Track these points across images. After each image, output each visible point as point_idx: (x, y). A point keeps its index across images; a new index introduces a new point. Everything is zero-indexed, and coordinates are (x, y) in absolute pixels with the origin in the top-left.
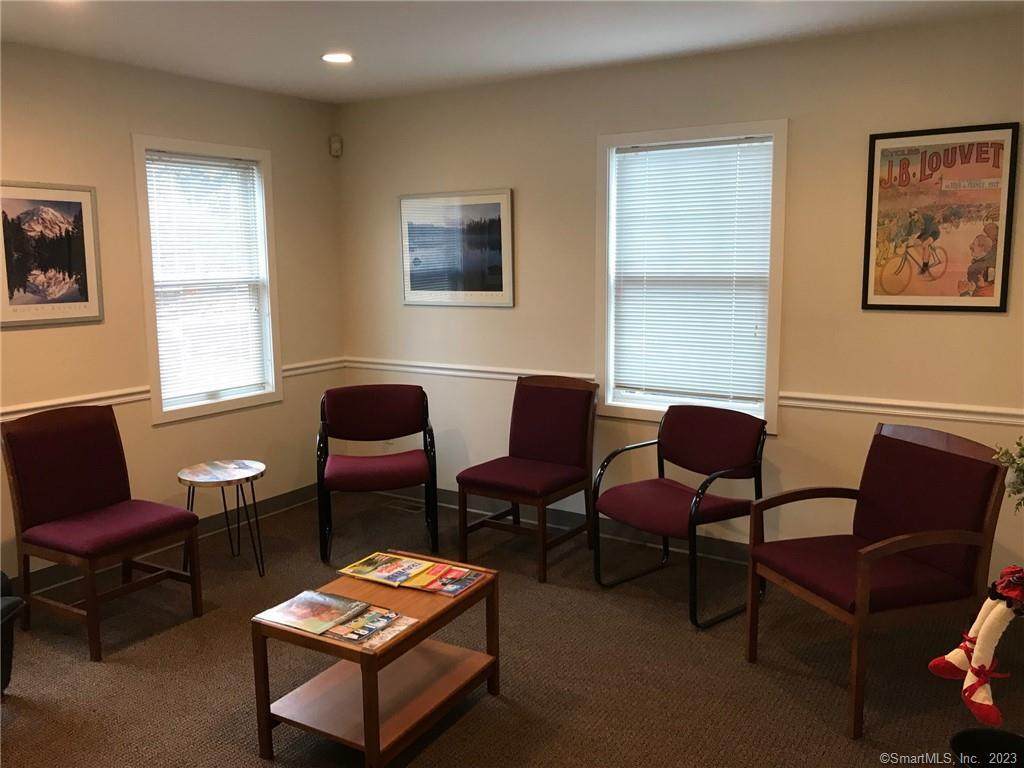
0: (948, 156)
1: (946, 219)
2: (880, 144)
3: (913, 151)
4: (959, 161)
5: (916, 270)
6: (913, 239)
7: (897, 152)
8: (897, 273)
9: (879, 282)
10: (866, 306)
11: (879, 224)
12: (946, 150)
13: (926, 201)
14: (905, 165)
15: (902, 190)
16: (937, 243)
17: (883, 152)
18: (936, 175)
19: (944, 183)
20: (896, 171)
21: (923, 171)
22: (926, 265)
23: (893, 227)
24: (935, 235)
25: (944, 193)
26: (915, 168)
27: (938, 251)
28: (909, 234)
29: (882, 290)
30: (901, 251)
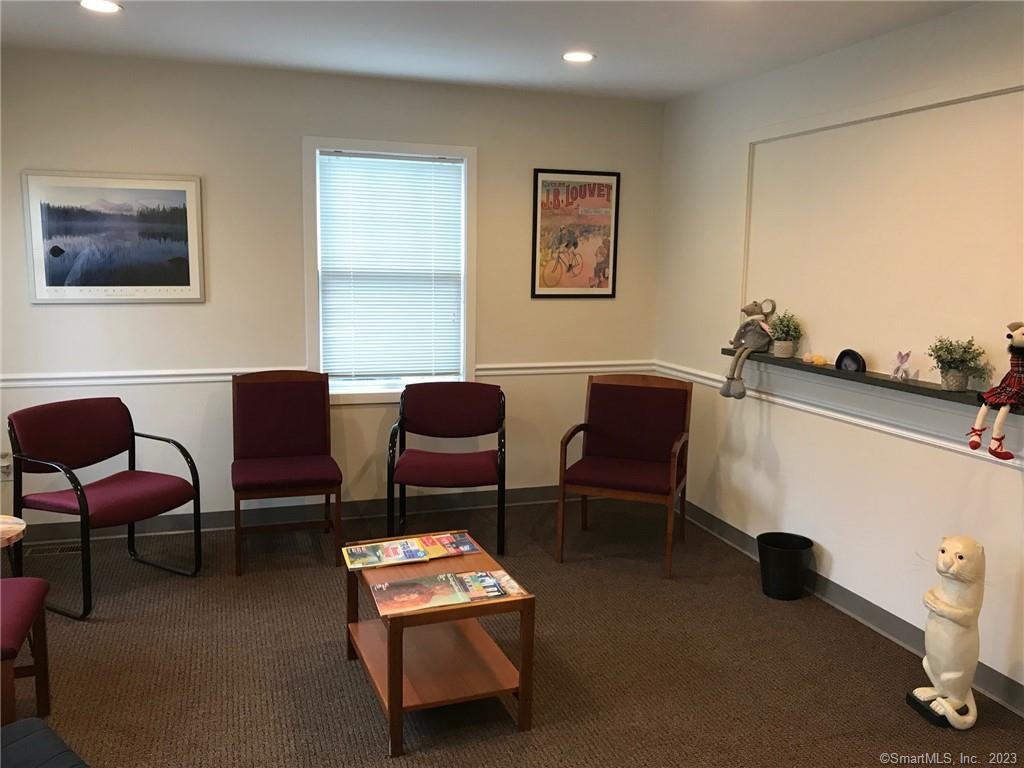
0: (581, 191)
1: (581, 235)
2: (542, 177)
3: (561, 184)
4: (588, 195)
5: (565, 269)
6: (562, 247)
7: (553, 184)
8: (553, 272)
9: (542, 277)
10: (534, 296)
11: (541, 236)
12: (581, 187)
13: (570, 221)
14: (557, 194)
15: (556, 211)
16: (576, 251)
17: (543, 182)
18: (575, 205)
19: (581, 209)
20: (551, 197)
21: (567, 199)
22: (570, 265)
23: (551, 237)
24: (575, 245)
25: (580, 216)
26: (562, 197)
27: (578, 256)
28: (560, 243)
29: (544, 284)
30: (555, 255)
